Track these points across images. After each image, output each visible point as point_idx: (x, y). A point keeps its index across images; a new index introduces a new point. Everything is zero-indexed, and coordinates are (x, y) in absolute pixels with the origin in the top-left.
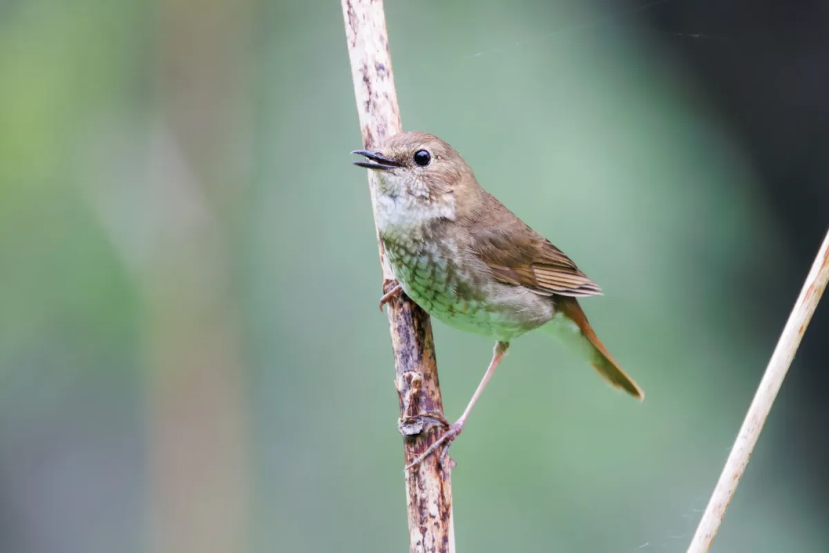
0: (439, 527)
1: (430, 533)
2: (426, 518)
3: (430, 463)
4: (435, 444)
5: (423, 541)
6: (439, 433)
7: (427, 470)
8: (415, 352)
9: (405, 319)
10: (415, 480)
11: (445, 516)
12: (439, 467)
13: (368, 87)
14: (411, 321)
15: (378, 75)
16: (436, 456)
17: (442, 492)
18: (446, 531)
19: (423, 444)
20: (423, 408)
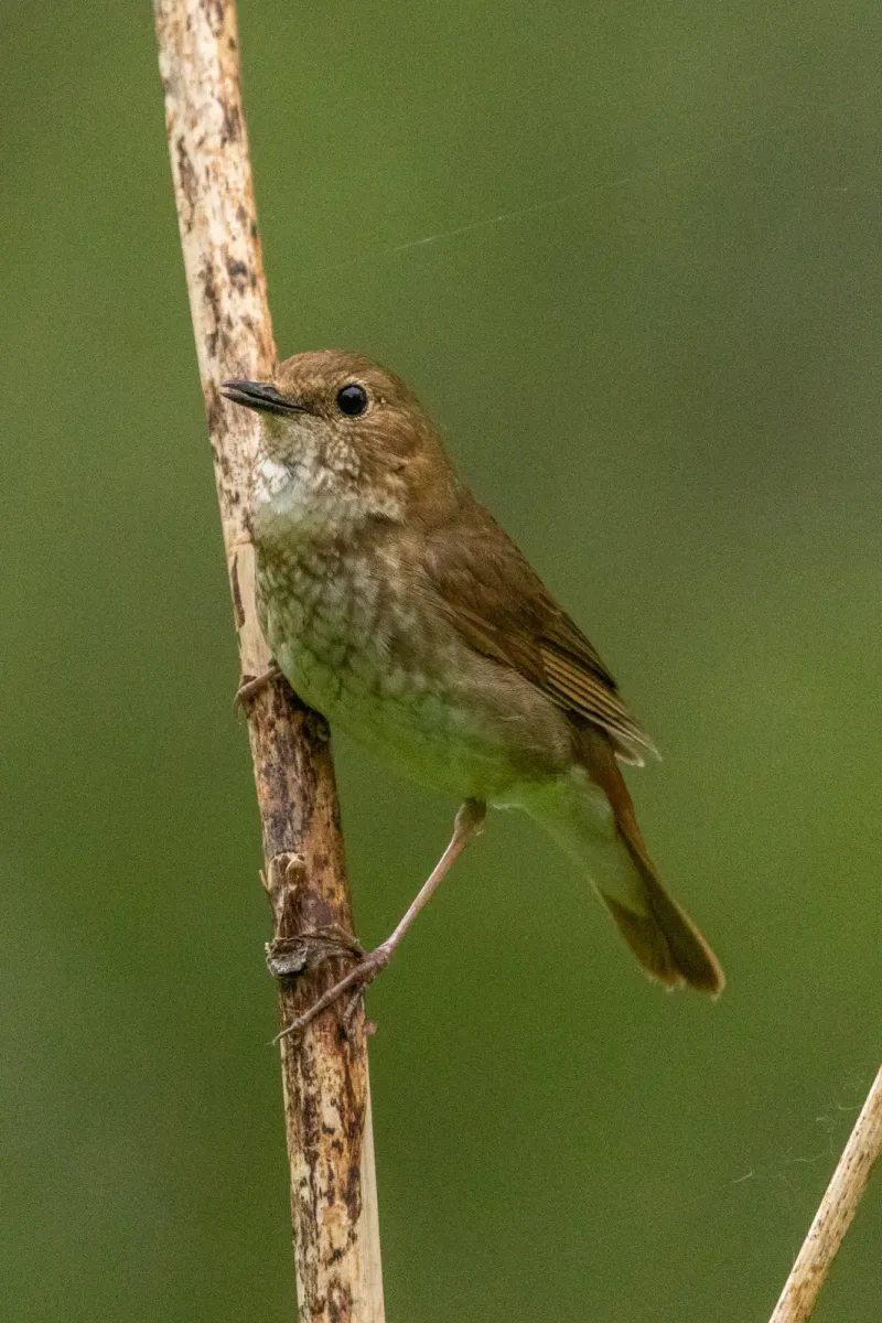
0: (341, 1151)
1: (325, 1161)
2: (316, 1133)
3: (323, 1028)
4: (333, 990)
5: (312, 1177)
6: (342, 968)
7: (319, 1041)
8: (297, 814)
9: (280, 752)
10: (296, 1060)
11: (354, 1130)
12: (341, 1035)
13: (215, 308)
14: (290, 755)
15: (233, 283)
16: (335, 1014)
17: (348, 1082)
18: (356, 1156)
19: (309, 992)
20: (309, 923)
